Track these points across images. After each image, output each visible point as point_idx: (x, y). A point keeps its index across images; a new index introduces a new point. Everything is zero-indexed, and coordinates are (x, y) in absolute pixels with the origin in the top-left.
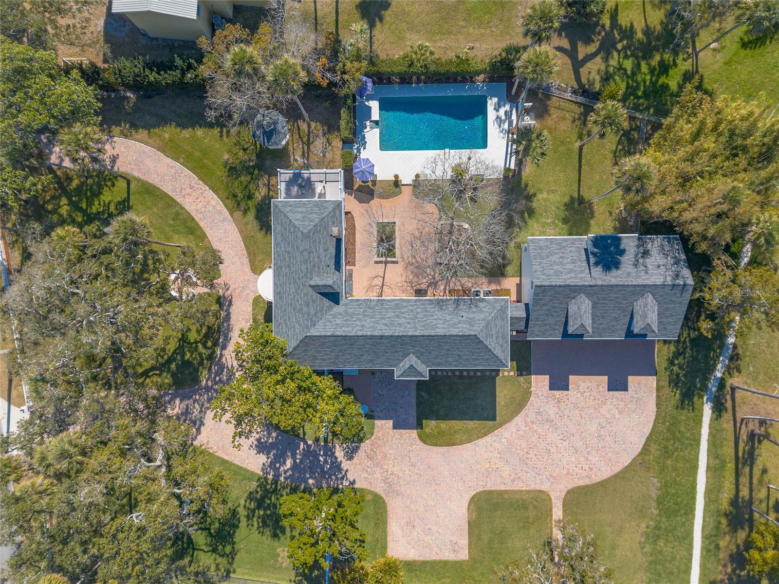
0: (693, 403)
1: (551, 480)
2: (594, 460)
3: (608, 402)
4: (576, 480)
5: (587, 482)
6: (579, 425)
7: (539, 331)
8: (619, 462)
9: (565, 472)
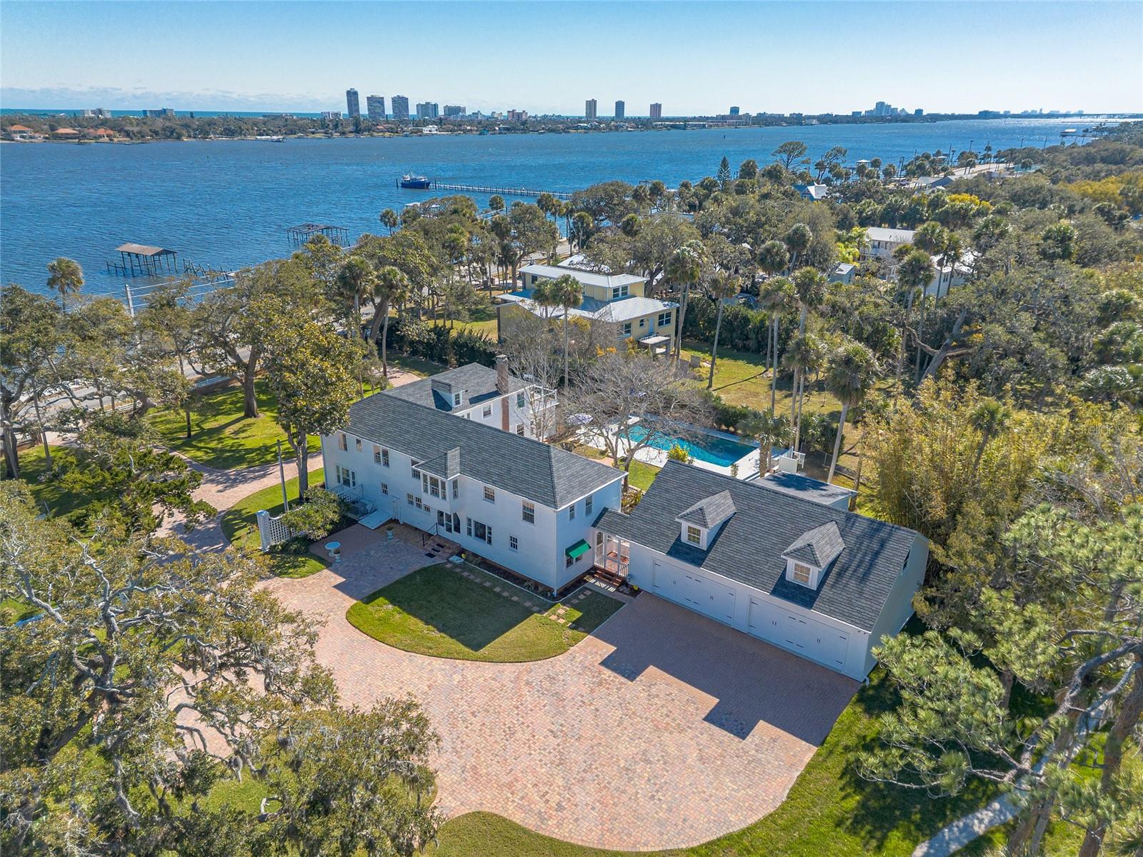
0: (885, 837)
1: (468, 775)
2: (580, 798)
3: (690, 733)
4: (511, 807)
5: (530, 823)
6: (605, 732)
7: (639, 529)
8: (629, 835)
9: (505, 779)
